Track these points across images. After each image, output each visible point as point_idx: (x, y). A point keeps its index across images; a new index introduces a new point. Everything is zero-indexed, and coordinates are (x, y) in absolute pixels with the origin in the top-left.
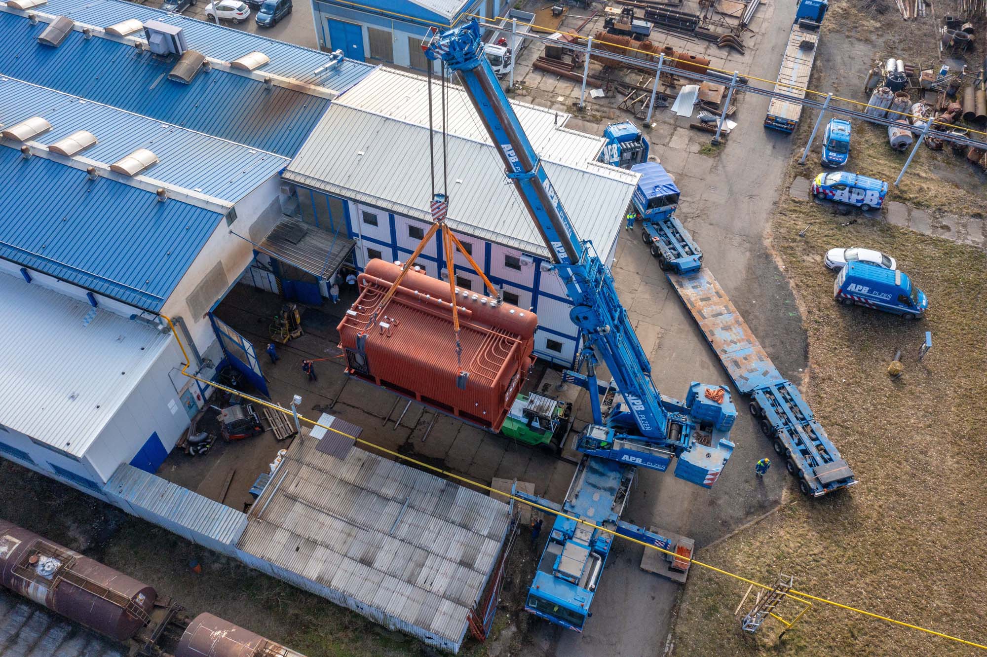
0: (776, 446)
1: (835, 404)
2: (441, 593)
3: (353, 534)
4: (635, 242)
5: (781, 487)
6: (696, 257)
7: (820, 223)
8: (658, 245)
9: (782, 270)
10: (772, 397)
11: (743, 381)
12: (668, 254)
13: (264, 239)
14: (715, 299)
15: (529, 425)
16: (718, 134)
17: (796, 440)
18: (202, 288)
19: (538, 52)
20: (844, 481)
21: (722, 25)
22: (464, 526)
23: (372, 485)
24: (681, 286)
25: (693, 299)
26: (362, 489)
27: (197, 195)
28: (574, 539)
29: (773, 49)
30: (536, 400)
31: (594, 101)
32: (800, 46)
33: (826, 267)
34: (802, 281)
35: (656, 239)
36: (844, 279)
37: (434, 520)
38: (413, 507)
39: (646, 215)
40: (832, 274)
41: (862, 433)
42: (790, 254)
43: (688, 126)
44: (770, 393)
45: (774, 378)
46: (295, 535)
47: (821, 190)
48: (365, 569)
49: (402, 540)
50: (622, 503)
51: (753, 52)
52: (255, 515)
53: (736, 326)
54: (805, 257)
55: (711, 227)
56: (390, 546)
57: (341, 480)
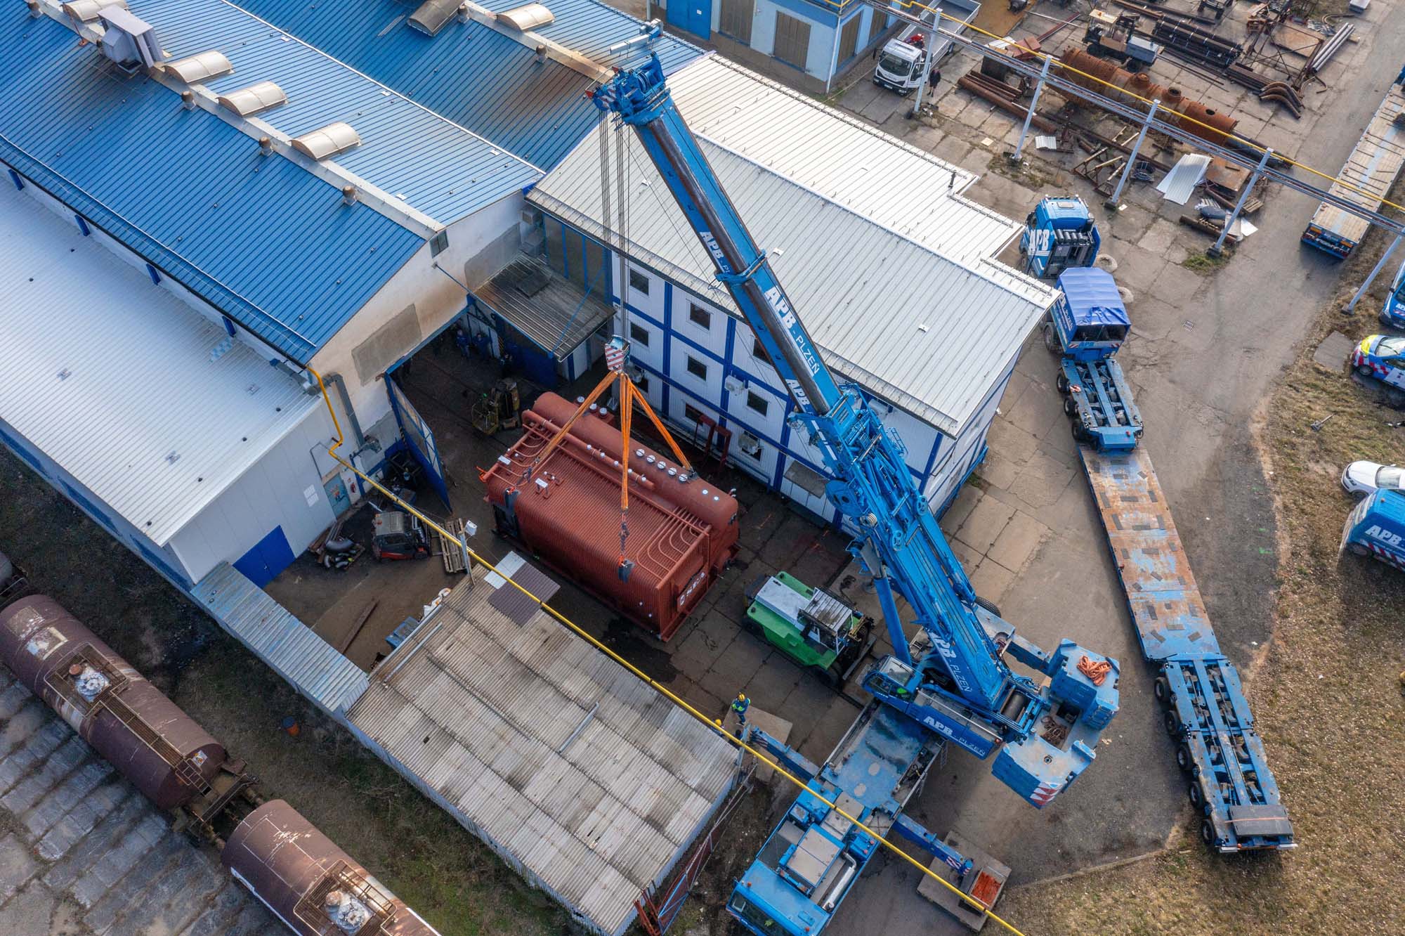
0: (1181, 756)
1: (1297, 711)
2: (608, 856)
3: (508, 737)
4: (1043, 387)
5: (1171, 822)
6: (1132, 430)
7: (1351, 414)
8: (1076, 398)
9: (1267, 477)
10: (1194, 679)
11: (1154, 640)
12: (1088, 415)
13: (486, 282)
14: (1145, 501)
15: (805, 634)
16: (1221, 240)
17: (1214, 756)
18: (378, 338)
19: (971, 63)
20: (1275, 839)
21: (1275, 66)
22: (666, 766)
23: (552, 673)
24: (1097, 470)
25: (1110, 494)
26: (538, 675)
27: (397, 204)
28: (823, 826)
29: (1350, 117)
30: (821, 602)
31: (1038, 154)
32: (1394, 122)
33: (1341, 487)
34: (1295, 502)
35: (1076, 388)
36: (1364, 515)
37: (626, 746)
38: (601, 720)
39: (1068, 348)
40: (1348, 501)
41: (1328, 768)
42: (1288, 455)
43: (1177, 218)
44: (1193, 671)
45: (1205, 646)
46: (428, 720)
47: (1366, 362)
48: (512, 792)
49: (573, 764)
50: (911, 787)
51: (1315, 118)
52: (381, 676)
53: (1167, 551)
54: (1311, 465)
55: (1171, 385)
56: (554, 768)
57: (511, 656)
